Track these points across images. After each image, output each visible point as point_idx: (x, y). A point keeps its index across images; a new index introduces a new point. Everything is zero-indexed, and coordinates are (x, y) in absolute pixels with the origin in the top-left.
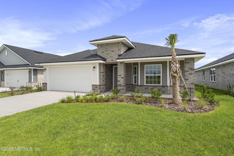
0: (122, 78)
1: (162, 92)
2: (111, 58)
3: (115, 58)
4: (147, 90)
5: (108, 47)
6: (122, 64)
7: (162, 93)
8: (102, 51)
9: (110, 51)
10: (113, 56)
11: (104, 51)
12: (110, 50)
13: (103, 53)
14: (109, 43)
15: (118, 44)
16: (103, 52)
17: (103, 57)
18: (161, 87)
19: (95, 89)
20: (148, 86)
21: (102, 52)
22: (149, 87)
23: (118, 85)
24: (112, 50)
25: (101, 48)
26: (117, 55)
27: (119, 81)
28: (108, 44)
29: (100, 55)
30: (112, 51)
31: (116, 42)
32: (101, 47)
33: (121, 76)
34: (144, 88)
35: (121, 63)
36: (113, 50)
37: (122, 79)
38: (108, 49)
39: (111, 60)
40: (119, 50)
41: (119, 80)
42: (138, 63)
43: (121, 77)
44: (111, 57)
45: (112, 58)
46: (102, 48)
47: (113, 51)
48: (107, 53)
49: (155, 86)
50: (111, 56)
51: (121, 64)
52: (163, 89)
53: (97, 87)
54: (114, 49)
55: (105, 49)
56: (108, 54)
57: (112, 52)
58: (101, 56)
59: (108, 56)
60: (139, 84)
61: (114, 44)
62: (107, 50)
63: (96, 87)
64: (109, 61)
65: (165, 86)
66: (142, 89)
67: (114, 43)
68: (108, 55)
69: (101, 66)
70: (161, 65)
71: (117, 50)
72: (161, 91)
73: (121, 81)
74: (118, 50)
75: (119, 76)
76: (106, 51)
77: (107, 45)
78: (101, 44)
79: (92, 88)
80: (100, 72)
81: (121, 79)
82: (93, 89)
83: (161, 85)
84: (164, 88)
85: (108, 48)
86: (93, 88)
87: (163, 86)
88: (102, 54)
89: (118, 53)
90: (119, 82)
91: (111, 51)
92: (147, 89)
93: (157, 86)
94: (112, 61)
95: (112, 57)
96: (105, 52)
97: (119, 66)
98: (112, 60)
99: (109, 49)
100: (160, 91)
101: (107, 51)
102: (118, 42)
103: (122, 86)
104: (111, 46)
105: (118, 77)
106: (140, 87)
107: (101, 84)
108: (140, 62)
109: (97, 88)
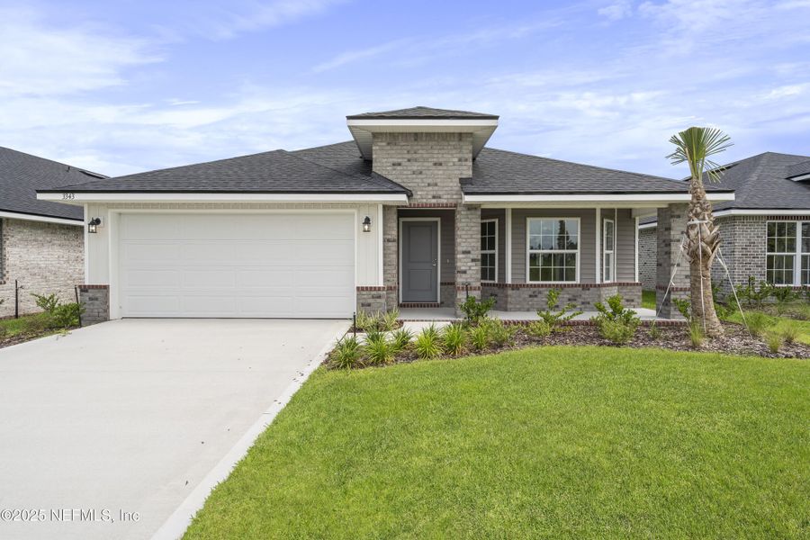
0: (473, 260)
1: (583, 303)
2: (430, 188)
3: (447, 189)
4: (535, 299)
5: (419, 147)
6: (473, 212)
7: (583, 306)
8: (396, 160)
9: (426, 164)
10: (439, 180)
11: (404, 162)
12: (426, 160)
13: (399, 168)
14: (422, 133)
15: (460, 140)
16: (399, 164)
17: (398, 181)
18: (581, 289)
19: (369, 305)
20: (539, 286)
21: (394, 165)
22: (541, 289)
23: (461, 286)
24: (435, 160)
25: (389, 147)
26: (454, 180)
27: (465, 272)
28: (417, 136)
29: (384, 173)
30: (435, 164)
31: (452, 131)
32: (388, 144)
33: (469, 252)
34: (525, 293)
35: (471, 207)
36: (441, 160)
37: (474, 264)
38: (418, 156)
39: (430, 197)
40: (464, 163)
41: (463, 268)
42: (503, 210)
43: (471, 256)
44: (429, 185)
45: (436, 188)
46: (395, 148)
47: (441, 164)
48: (415, 168)
49: (561, 285)
50: (430, 181)
51: (469, 212)
52: (583, 296)
53: (379, 297)
54: (443, 157)
55: (408, 152)
56: (421, 173)
57: (434, 168)
58: (390, 177)
59: (417, 180)
60: (509, 281)
61: (444, 140)
62: (415, 156)
63: (373, 297)
64: (424, 198)
65: (591, 285)
66: (519, 296)
67: (442, 133)
68: (420, 176)
69: (387, 217)
70: (579, 220)
71: (456, 160)
72: (580, 300)
73: (471, 272)
74: (460, 160)
75: (464, 252)
76: (409, 160)
77: (416, 140)
78: (390, 133)
79: (358, 299)
80: (386, 241)
81: (469, 264)
82: (363, 305)
83: (579, 282)
84: (587, 292)
85: (420, 151)
86: (361, 301)
87: (585, 287)
88: (394, 170)
89: (459, 172)
90: (464, 275)
91: (431, 164)
92: (536, 296)
93: (569, 285)
94: (434, 201)
95: (436, 185)
96: (408, 163)
97: (463, 220)
98: (434, 197)
99: (425, 156)
100: (575, 300)
101: (416, 160)
102: (460, 134)
103: (475, 289)
104: (430, 143)
105: (459, 256)
106: (513, 289)
107: (389, 284)
108: (513, 209)
109: (378, 300)
